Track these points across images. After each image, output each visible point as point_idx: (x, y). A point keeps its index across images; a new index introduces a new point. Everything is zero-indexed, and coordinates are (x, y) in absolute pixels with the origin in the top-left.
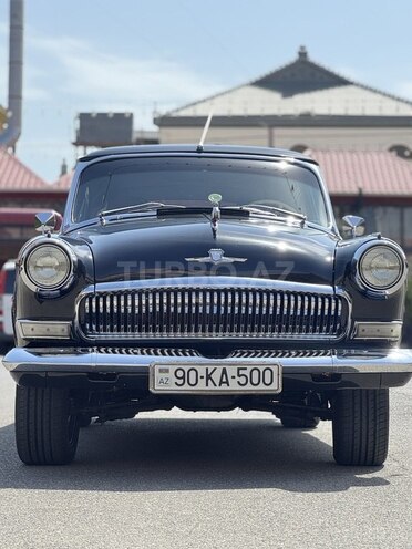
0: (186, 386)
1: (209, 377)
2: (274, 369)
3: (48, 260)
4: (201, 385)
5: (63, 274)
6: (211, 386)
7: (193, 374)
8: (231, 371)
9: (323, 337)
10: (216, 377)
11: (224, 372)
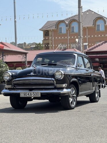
0: (25, 96)
1: (28, 94)
2: (39, 93)
3: (7, 75)
4: (27, 96)
5: (9, 77)
6: (29, 96)
7: (26, 94)
8: (32, 93)
9: (52, 87)
10: (30, 94)
11: (31, 93)
